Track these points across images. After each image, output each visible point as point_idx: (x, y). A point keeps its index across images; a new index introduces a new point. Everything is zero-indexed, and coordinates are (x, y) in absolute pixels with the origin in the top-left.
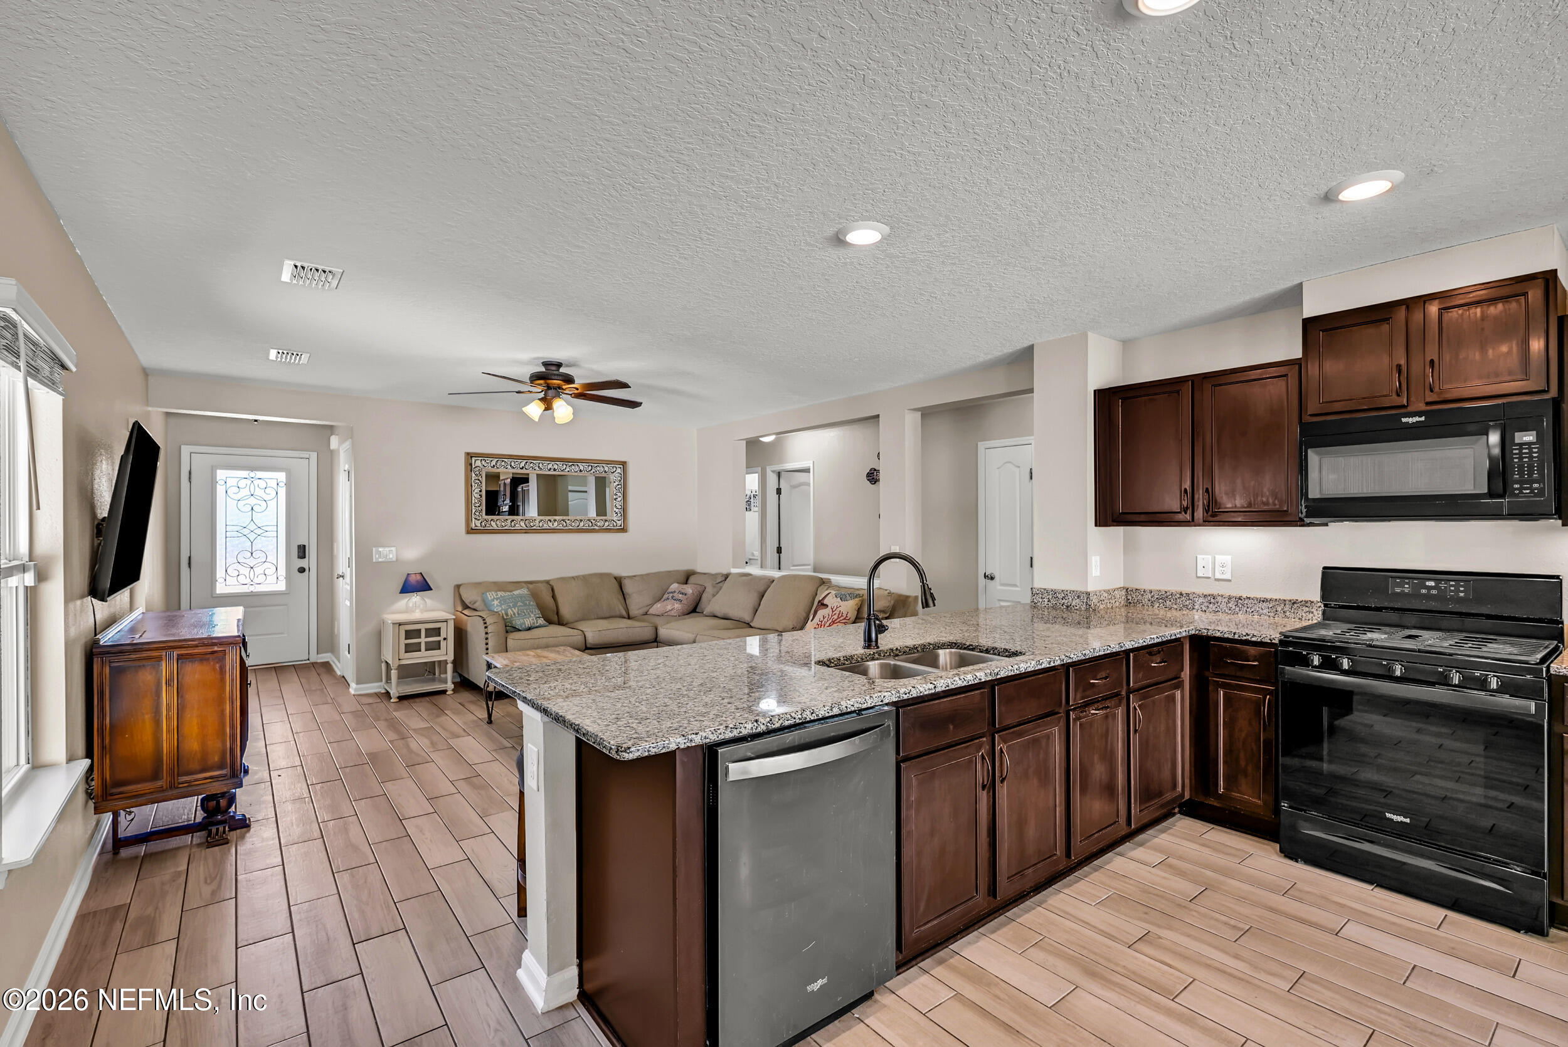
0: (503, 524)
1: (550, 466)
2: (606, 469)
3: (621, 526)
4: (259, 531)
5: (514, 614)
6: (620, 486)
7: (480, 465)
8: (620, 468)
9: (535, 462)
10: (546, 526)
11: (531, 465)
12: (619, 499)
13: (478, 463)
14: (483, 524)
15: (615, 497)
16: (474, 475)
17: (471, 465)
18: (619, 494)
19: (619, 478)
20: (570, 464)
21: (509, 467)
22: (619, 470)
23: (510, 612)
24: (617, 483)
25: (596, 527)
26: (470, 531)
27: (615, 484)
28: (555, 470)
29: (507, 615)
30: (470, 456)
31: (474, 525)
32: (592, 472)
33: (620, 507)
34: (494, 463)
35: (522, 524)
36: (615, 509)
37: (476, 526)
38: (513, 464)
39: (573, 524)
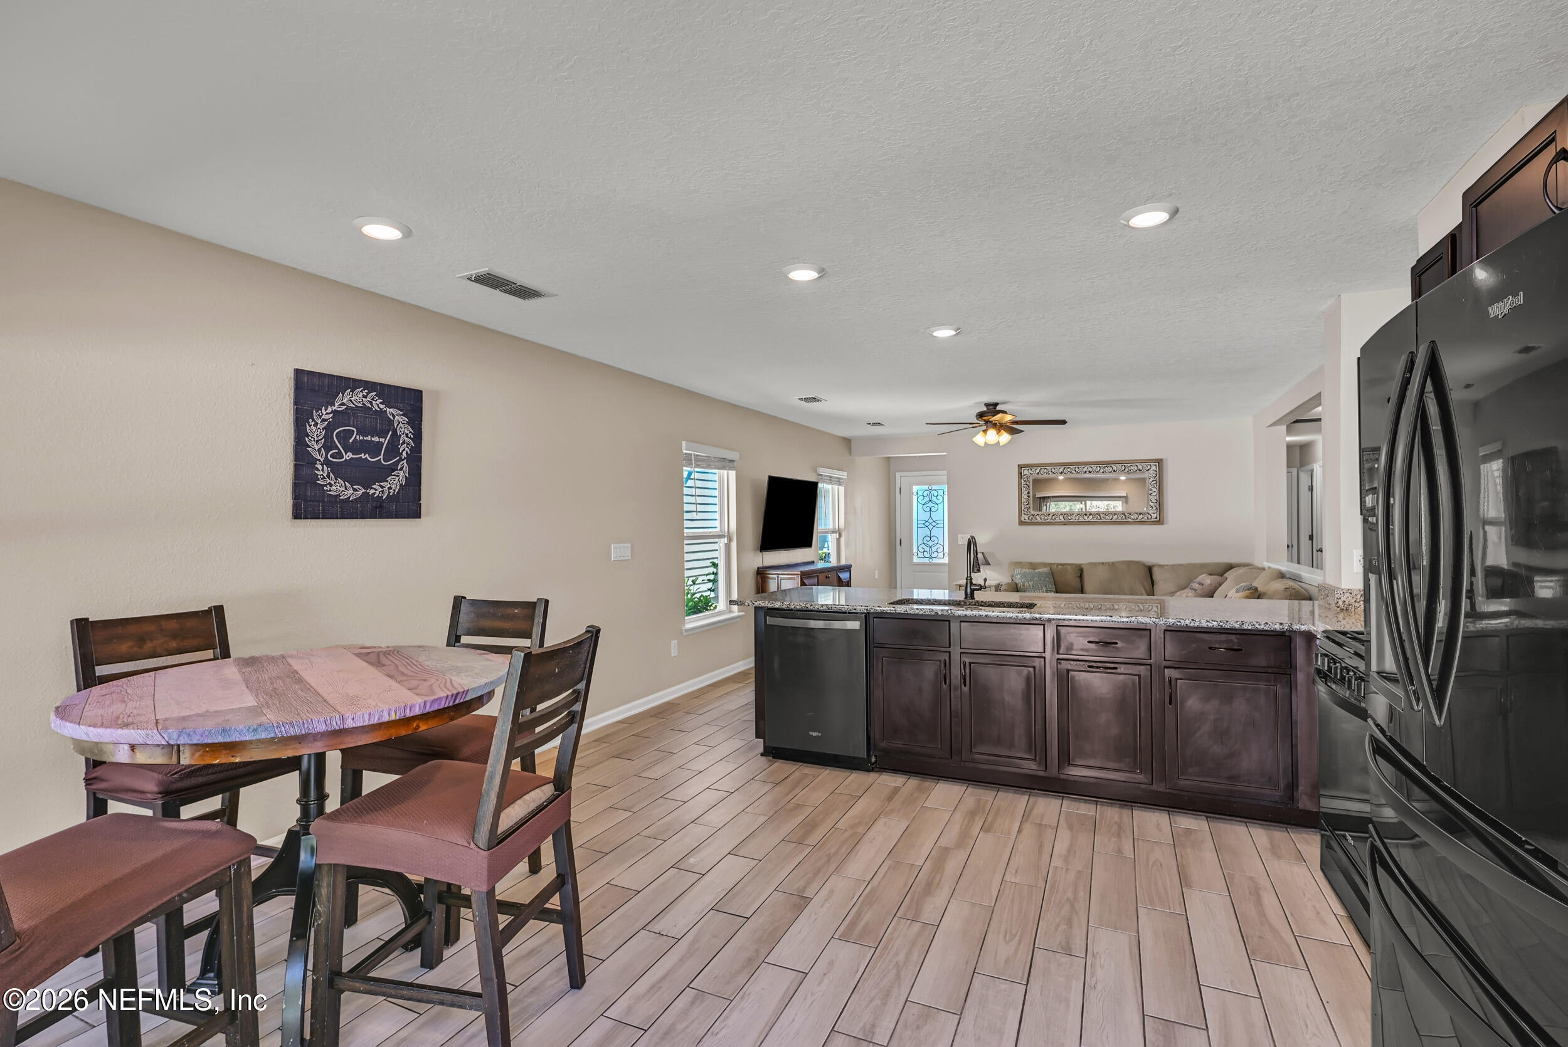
0: (1046, 518)
1: (1085, 469)
2: (1140, 467)
3: (1156, 518)
4: (934, 524)
5: (1030, 586)
6: (1155, 482)
7: (1028, 473)
8: (1155, 465)
9: (1071, 467)
10: (1081, 519)
11: (1069, 470)
12: (1154, 494)
13: (1026, 472)
14: (1030, 518)
15: (1150, 492)
16: (1023, 481)
17: (1021, 473)
18: (1154, 489)
19: (1154, 475)
20: (1104, 466)
21: (1050, 473)
22: (1154, 468)
23: (1026, 584)
24: (1152, 479)
25: (1129, 520)
26: (1022, 523)
27: (1150, 480)
28: (1090, 472)
29: (1024, 586)
30: (1020, 467)
31: (1023, 519)
32: (1126, 471)
33: (1155, 501)
34: (1038, 471)
35: (1061, 517)
36: (1150, 503)
37: (1025, 519)
38: (1053, 470)
39: (1107, 517)
